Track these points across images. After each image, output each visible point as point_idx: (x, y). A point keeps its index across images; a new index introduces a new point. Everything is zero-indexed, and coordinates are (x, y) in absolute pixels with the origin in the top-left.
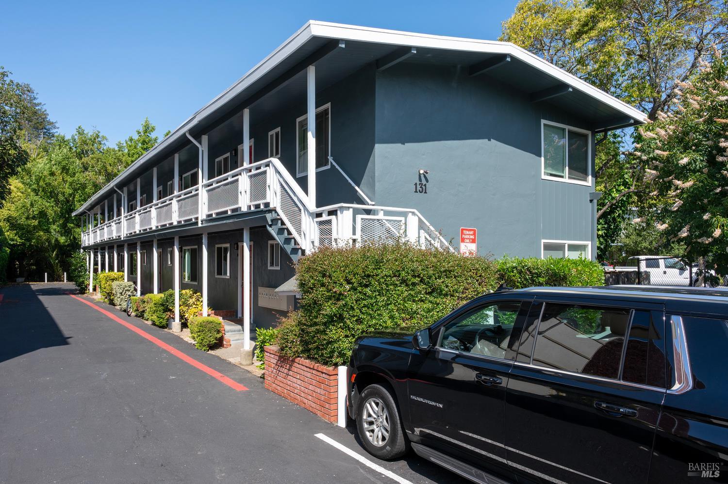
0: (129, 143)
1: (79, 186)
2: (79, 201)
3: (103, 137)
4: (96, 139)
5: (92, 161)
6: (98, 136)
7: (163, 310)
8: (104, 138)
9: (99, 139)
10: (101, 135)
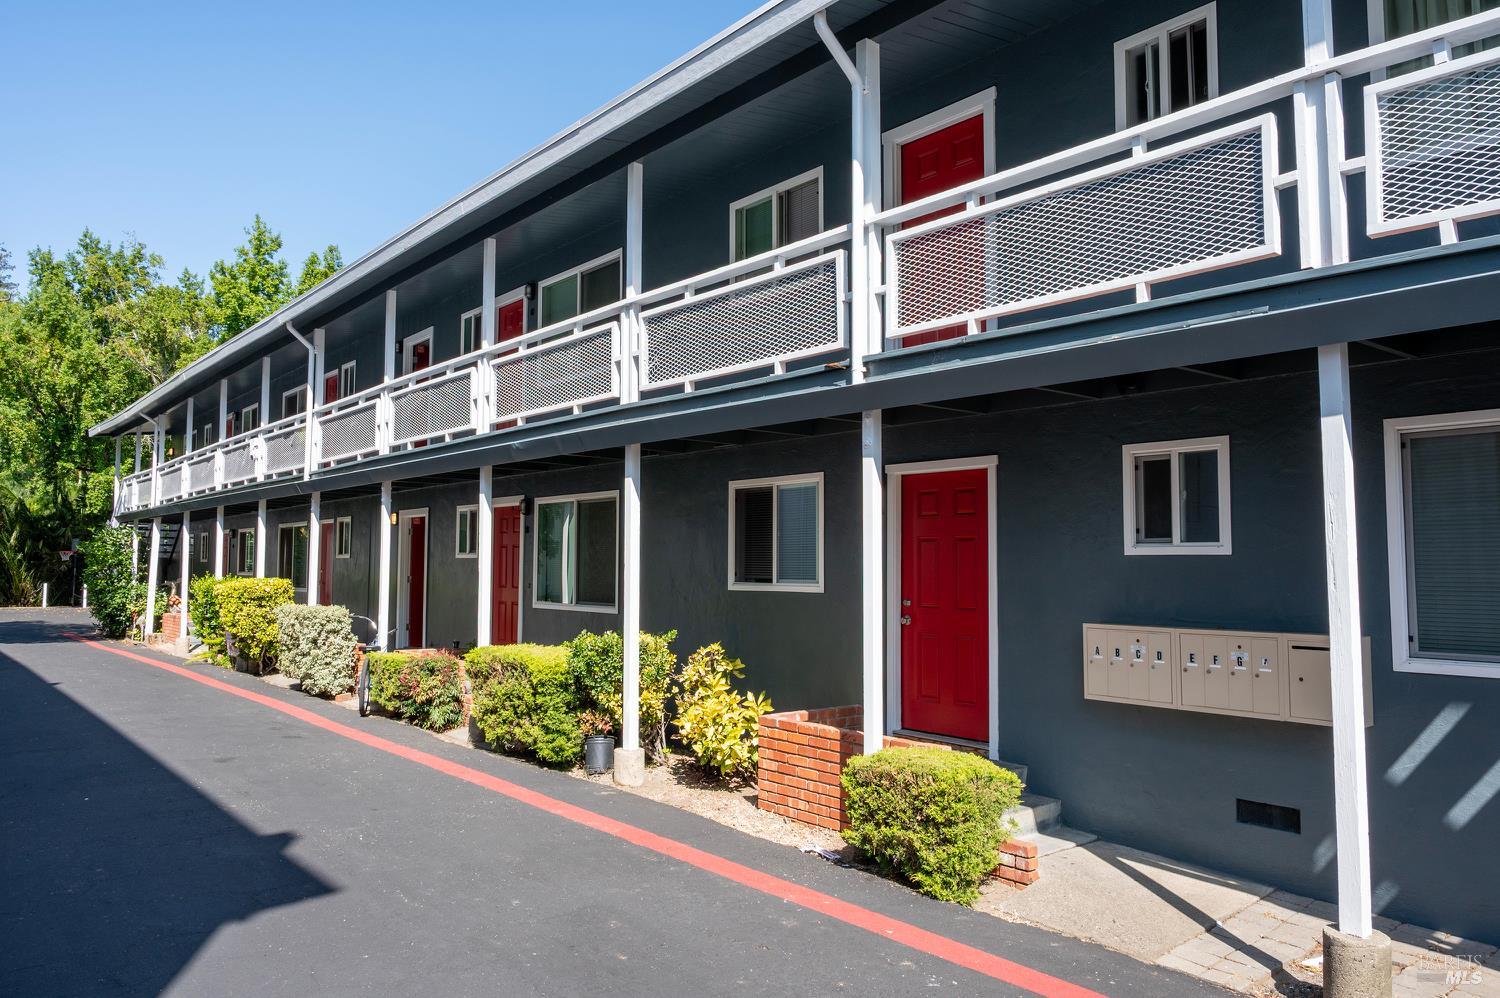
0: (218, 276)
1: (91, 368)
2: (92, 408)
3: (152, 257)
4: (133, 265)
5: (129, 315)
6: (139, 256)
7: (568, 705)
8: (156, 260)
9: (144, 264)
10: (147, 252)
